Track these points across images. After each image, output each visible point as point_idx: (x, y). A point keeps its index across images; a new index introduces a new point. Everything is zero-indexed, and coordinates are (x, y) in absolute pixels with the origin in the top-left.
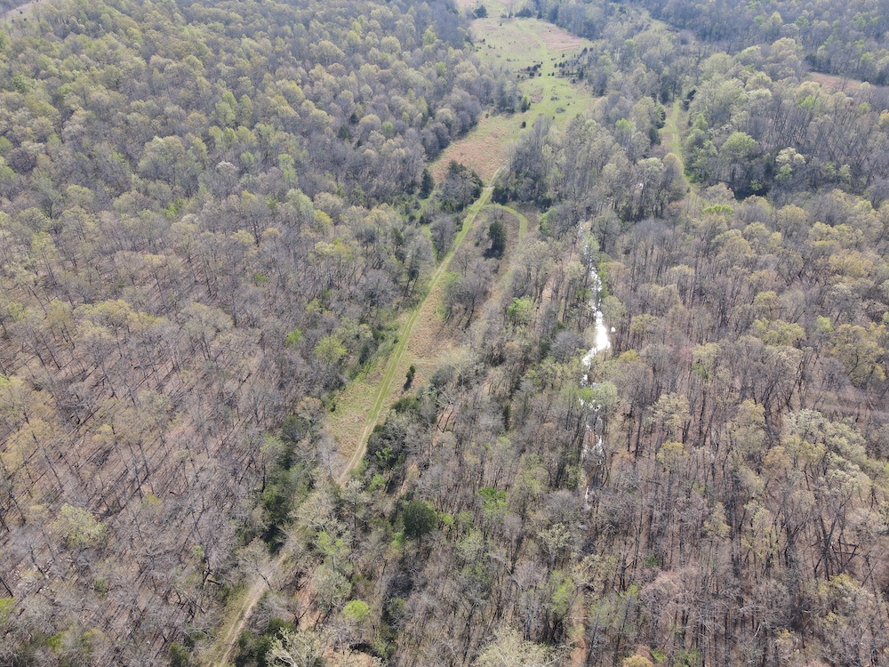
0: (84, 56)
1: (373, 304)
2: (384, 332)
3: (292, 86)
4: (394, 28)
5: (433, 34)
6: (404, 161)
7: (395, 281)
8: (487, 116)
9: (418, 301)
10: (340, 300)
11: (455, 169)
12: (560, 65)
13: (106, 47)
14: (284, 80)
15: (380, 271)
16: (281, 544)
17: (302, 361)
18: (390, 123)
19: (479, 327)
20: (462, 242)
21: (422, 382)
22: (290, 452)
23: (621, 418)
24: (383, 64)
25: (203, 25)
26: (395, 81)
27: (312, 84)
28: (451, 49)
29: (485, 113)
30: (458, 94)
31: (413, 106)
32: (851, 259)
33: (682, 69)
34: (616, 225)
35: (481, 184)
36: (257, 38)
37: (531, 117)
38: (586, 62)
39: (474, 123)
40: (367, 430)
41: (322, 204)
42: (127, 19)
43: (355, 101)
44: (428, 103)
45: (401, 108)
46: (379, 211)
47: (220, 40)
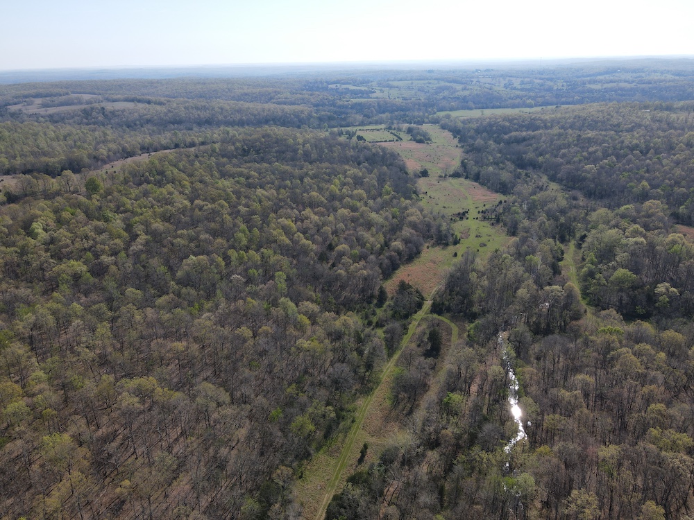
0: (150, 199)
1: (337, 389)
2: (344, 413)
3: (288, 222)
4: (362, 184)
5: (389, 189)
6: (366, 279)
7: (355, 372)
8: (428, 247)
9: (372, 389)
10: (312, 384)
11: (403, 287)
12: (482, 212)
13: (166, 193)
14: (283, 219)
15: (344, 365)
17: (279, 434)
18: (356, 251)
19: (420, 415)
20: (407, 343)
21: (373, 458)
22: (264, 513)
23: (539, 505)
24: (354, 209)
25: (231, 179)
26: (361, 220)
27: (302, 221)
28: (402, 199)
29: (427, 245)
30: (407, 232)
31: (373, 239)
33: (575, 218)
34: (529, 336)
35: (423, 299)
36: (267, 189)
37: (461, 249)
38: (501, 211)
39: (418, 252)
40: (327, 498)
41: (303, 310)
42: (182, 175)
43: (332, 234)
44: (385, 237)
45: (365, 240)
46: (346, 317)
47: (242, 189)
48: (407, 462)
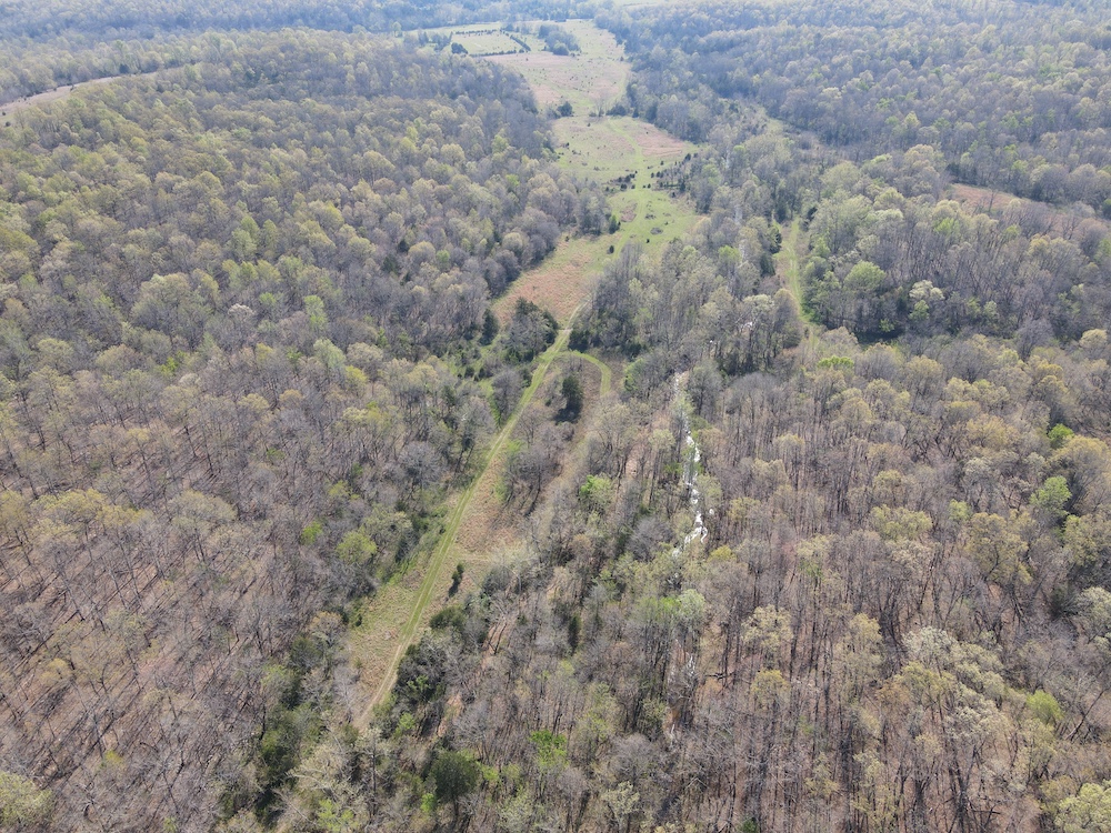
0: (74, 173)
1: (415, 483)
2: (427, 520)
3: (329, 207)
4: (458, 133)
5: (503, 140)
6: (462, 299)
7: (445, 453)
8: (567, 239)
9: (472, 478)
10: (374, 480)
11: (524, 309)
12: (658, 175)
13: (103, 161)
14: (318, 201)
15: (427, 444)
16: (278, 813)
17: (319, 562)
18: (447, 251)
19: (545, 514)
20: (531, 401)
21: (471, 586)
22: (297, 684)
23: (716, 629)
24: (442, 178)
25: (225, 132)
26: (455, 198)
27: (352, 203)
28: (525, 158)
29: (565, 235)
30: (531, 214)
31: (475, 230)
32: (992, 425)
33: (803, 181)
34: (716, 379)
35: (555, 327)
36: (290, 147)
37: (619, 240)
38: (688, 172)
39: (551, 249)
40: (399, 652)
41: (357, 357)
42: (133, 126)
43: (406, 223)
44: (495, 224)
45: (460, 233)
46: (425, 366)
47: (245, 150)
48: (522, 587)
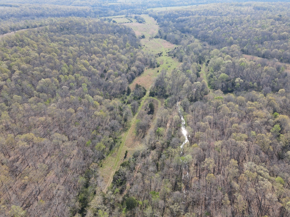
0: (18, 53)
1: (113, 131)
2: (117, 140)
3: (85, 61)
4: (116, 42)
5: (129, 44)
6: (121, 84)
7: (120, 123)
8: (147, 69)
9: (127, 129)
10: (102, 130)
11: (137, 86)
12: (168, 53)
13: (26, 50)
14: (83, 60)
15: (115, 120)
16: (85, 215)
17: (91, 151)
18: (117, 72)
19: (147, 138)
20: (140, 109)
21: (130, 156)
22: (88, 182)
23: (193, 165)
24: (114, 54)
25: (57, 43)
26: (118, 59)
27: (92, 60)
28: (135, 49)
29: (146, 68)
30: (137, 63)
31: (123, 67)
32: (259, 113)
33: (205, 54)
34: (188, 103)
35: (146, 91)
36: (74, 46)
37: (160, 69)
38: (176, 52)
39: (143, 71)
40: (113, 173)
41: (96, 99)
42: (33, 41)
43: (105, 65)
44: (128, 65)
45: (120, 67)
46: (114, 101)
47: (62, 47)
48: (143, 156)
